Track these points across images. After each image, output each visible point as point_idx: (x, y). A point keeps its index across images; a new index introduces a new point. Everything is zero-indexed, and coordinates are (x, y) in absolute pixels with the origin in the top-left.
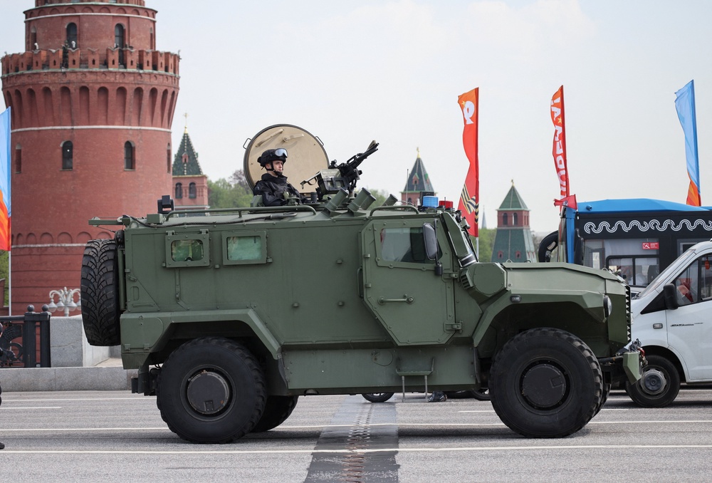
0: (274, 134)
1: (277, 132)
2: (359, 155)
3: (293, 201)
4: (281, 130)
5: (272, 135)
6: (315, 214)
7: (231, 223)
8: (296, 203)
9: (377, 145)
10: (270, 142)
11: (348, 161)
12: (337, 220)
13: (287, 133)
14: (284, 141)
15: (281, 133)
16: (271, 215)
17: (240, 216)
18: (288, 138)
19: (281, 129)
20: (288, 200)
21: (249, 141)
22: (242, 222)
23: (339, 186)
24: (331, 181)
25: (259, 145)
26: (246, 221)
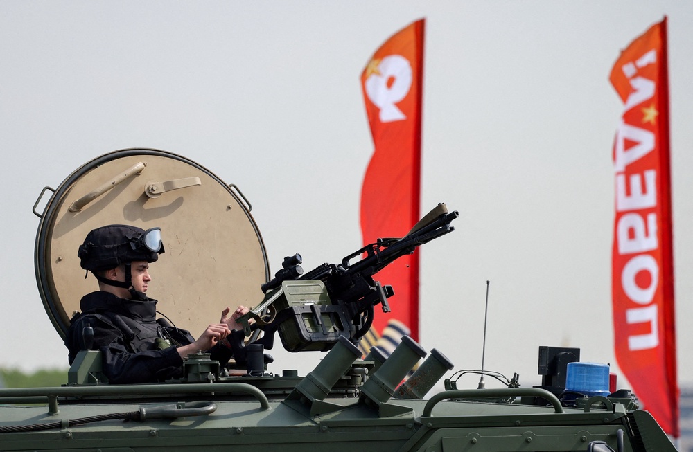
0: (121, 176)
1: (129, 172)
2: (386, 242)
3: (201, 369)
4: (140, 165)
5: (116, 180)
6: (264, 407)
7: (29, 429)
8: (211, 376)
9: (453, 216)
10: (107, 200)
11: (346, 260)
12: (331, 426)
13: (153, 174)
14: (145, 197)
15: (138, 173)
16: (145, 409)
17: (52, 411)
18: (159, 186)
19: (138, 163)
20: (188, 367)
21: (49, 194)
22: (60, 425)
23: (331, 332)
24: (311, 316)
25: (79, 205)
26: (73, 424)
